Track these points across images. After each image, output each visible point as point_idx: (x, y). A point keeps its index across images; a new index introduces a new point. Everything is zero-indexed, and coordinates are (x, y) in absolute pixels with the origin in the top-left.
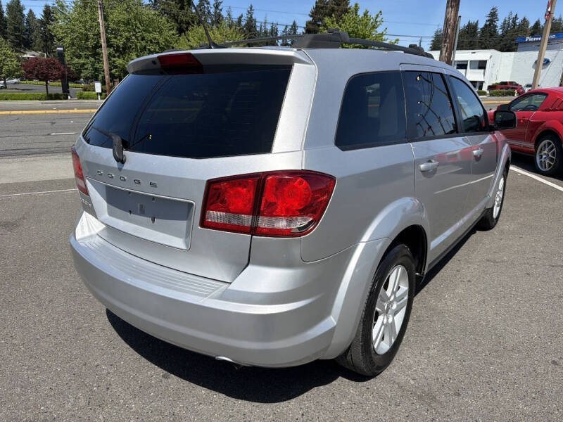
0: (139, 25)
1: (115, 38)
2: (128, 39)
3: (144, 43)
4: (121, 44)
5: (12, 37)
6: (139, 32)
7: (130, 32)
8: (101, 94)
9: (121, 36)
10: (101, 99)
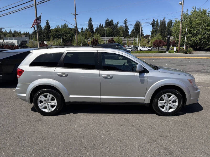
0: (205, 24)
1: (193, 30)
2: (199, 30)
3: (205, 31)
4: (195, 32)
5: (167, 32)
6: (204, 27)
7: (200, 27)
8: (175, 51)
9: (196, 29)
10: (175, 53)
